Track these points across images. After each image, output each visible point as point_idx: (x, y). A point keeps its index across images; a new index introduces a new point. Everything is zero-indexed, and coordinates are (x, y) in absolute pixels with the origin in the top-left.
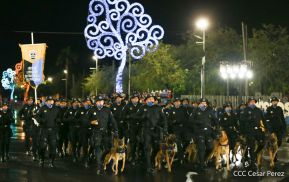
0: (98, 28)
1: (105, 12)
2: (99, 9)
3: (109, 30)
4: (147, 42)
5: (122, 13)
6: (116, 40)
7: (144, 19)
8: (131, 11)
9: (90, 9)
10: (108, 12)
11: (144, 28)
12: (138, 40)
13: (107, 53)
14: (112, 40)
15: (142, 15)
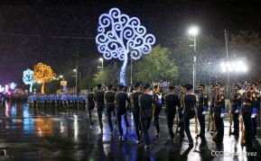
0: (106, 36)
1: (111, 24)
2: (107, 22)
3: (114, 38)
4: (143, 46)
5: (124, 25)
6: (119, 45)
7: (140, 29)
8: (130, 23)
9: (100, 22)
10: (113, 24)
11: (140, 36)
12: (136, 45)
13: (113, 56)
14: (116, 45)
15: (139, 26)
